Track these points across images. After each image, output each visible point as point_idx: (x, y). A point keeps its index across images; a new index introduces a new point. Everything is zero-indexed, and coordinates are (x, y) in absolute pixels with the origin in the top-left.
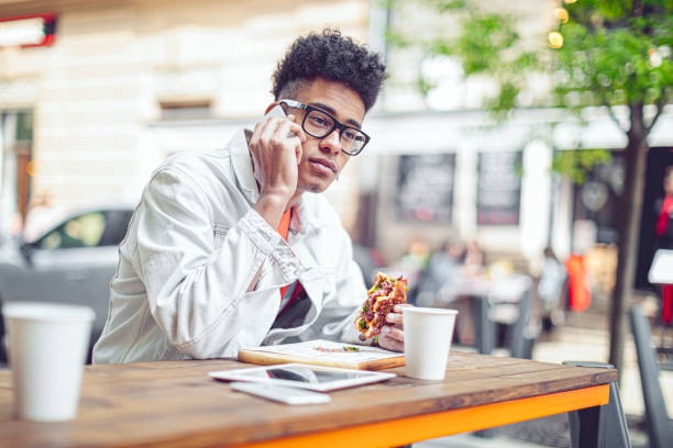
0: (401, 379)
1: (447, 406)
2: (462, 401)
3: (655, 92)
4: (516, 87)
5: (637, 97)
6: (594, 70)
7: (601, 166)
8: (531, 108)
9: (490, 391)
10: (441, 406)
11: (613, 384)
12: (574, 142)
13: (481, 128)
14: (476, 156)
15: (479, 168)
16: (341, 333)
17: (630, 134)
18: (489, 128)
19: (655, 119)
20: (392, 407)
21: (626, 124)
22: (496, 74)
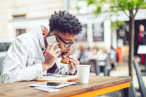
0: (77, 84)
1: (89, 90)
2: (94, 89)
3: (135, 7)
4: (101, 7)
5: (131, 8)
6: (120, 2)
7: (123, 25)
8: (104, 12)
9: (100, 86)
10: (88, 90)
11: (131, 81)
12: (116, 20)
13: (92, 18)
14: (92, 24)
15: (93, 27)
16: (61, 72)
17: (130, 17)
18: (95, 18)
19: (136, 13)
20: (76, 91)
21: (129, 15)
22: (96, 4)
